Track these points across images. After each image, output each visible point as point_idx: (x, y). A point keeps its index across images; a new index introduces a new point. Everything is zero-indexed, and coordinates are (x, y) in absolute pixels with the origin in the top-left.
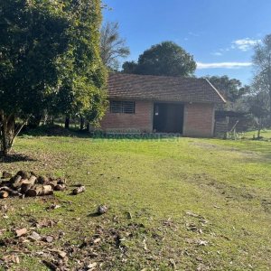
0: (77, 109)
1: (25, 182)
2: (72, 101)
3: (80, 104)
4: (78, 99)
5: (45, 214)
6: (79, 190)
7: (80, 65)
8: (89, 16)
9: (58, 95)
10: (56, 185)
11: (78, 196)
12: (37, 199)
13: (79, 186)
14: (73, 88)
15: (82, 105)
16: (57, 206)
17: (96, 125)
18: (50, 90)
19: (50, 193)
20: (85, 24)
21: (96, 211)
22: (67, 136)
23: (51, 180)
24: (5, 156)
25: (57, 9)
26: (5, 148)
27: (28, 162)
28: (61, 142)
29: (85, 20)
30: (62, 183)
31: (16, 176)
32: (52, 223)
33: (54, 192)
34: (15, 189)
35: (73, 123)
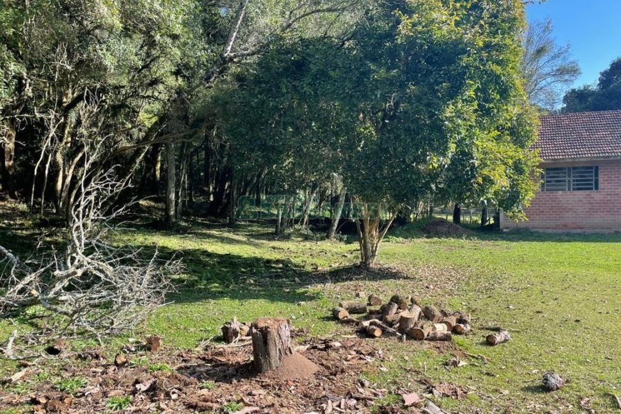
0: (482, 191)
1: (405, 314)
2: (474, 177)
3: (488, 181)
4: (485, 172)
5: (444, 375)
6: (499, 338)
7: (487, 112)
8: (502, 23)
9: (448, 169)
10: (454, 324)
11: (497, 348)
12: (426, 345)
13: (498, 330)
14: (475, 155)
15: (492, 182)
16: (462, 363)
17: (519, 216)
18: (435, 161)
19: (446, 338)
20: (495, 41)
21: (538, 383)
22: (460, 237)
23: (445, 314)
24: (368, 269)
25: (445, 28)
26: (367, 259)
27: (401, 282)
28: (450, 248)
29: (495, 33)
30: (465, 322)
31: (390, 304)
32: (459, 392)
33: (454, 337)
34: (391, 325)
35: (468, 213)
